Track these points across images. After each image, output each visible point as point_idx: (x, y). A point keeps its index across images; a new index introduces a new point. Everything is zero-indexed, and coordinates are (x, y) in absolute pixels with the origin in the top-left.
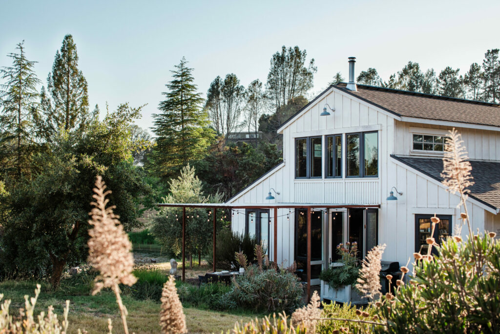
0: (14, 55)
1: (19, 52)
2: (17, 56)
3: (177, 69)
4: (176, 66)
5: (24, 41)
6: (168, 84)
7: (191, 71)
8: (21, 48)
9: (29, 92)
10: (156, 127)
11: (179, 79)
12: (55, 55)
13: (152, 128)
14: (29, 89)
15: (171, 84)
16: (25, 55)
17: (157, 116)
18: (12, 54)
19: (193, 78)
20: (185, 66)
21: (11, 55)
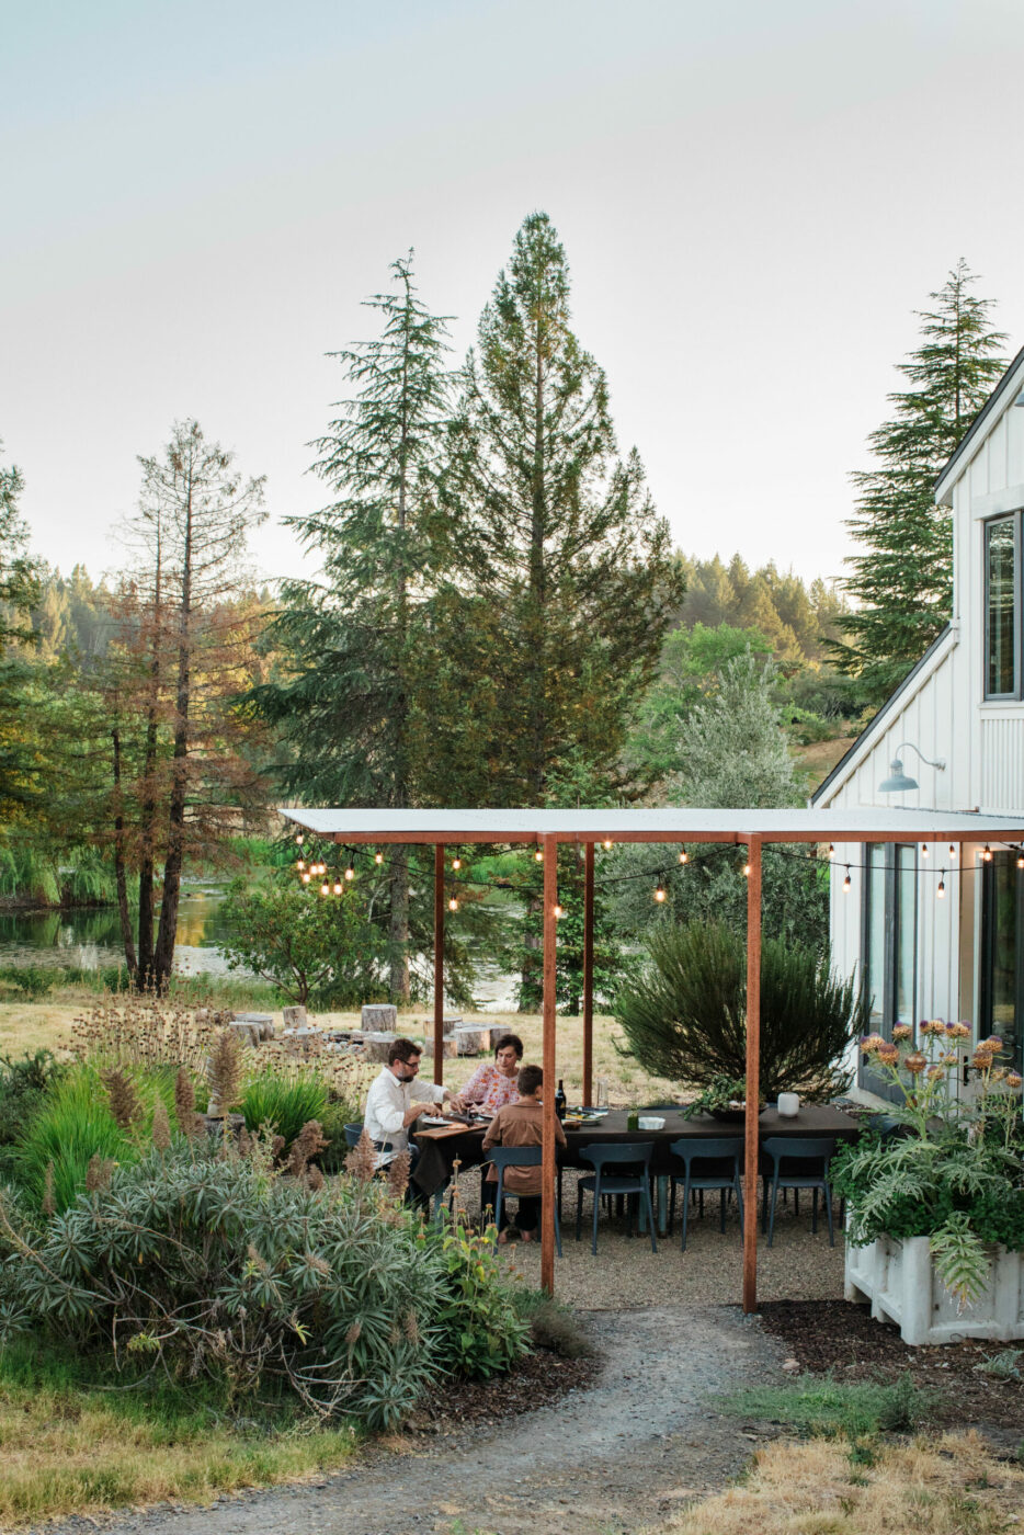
0: (384, 301)
1: (398, 289)
2: (393, 304)
3: (936, 306)
4: (934, 295)
5: (411, 250)
6: (909, 361)
7: (989, 308)
8: (405, 275)
9: (432, 419)
10: (869, 517)
11: (946, 341)
12: (494, 288)
13: (853, 523)
14: (431, 408)
15: (920, 362)
16: (415, 296)
17: (866, 477)
18: (379, 297)
19: (1001, 336)
20: (968, 291)
21: (376, 301)
